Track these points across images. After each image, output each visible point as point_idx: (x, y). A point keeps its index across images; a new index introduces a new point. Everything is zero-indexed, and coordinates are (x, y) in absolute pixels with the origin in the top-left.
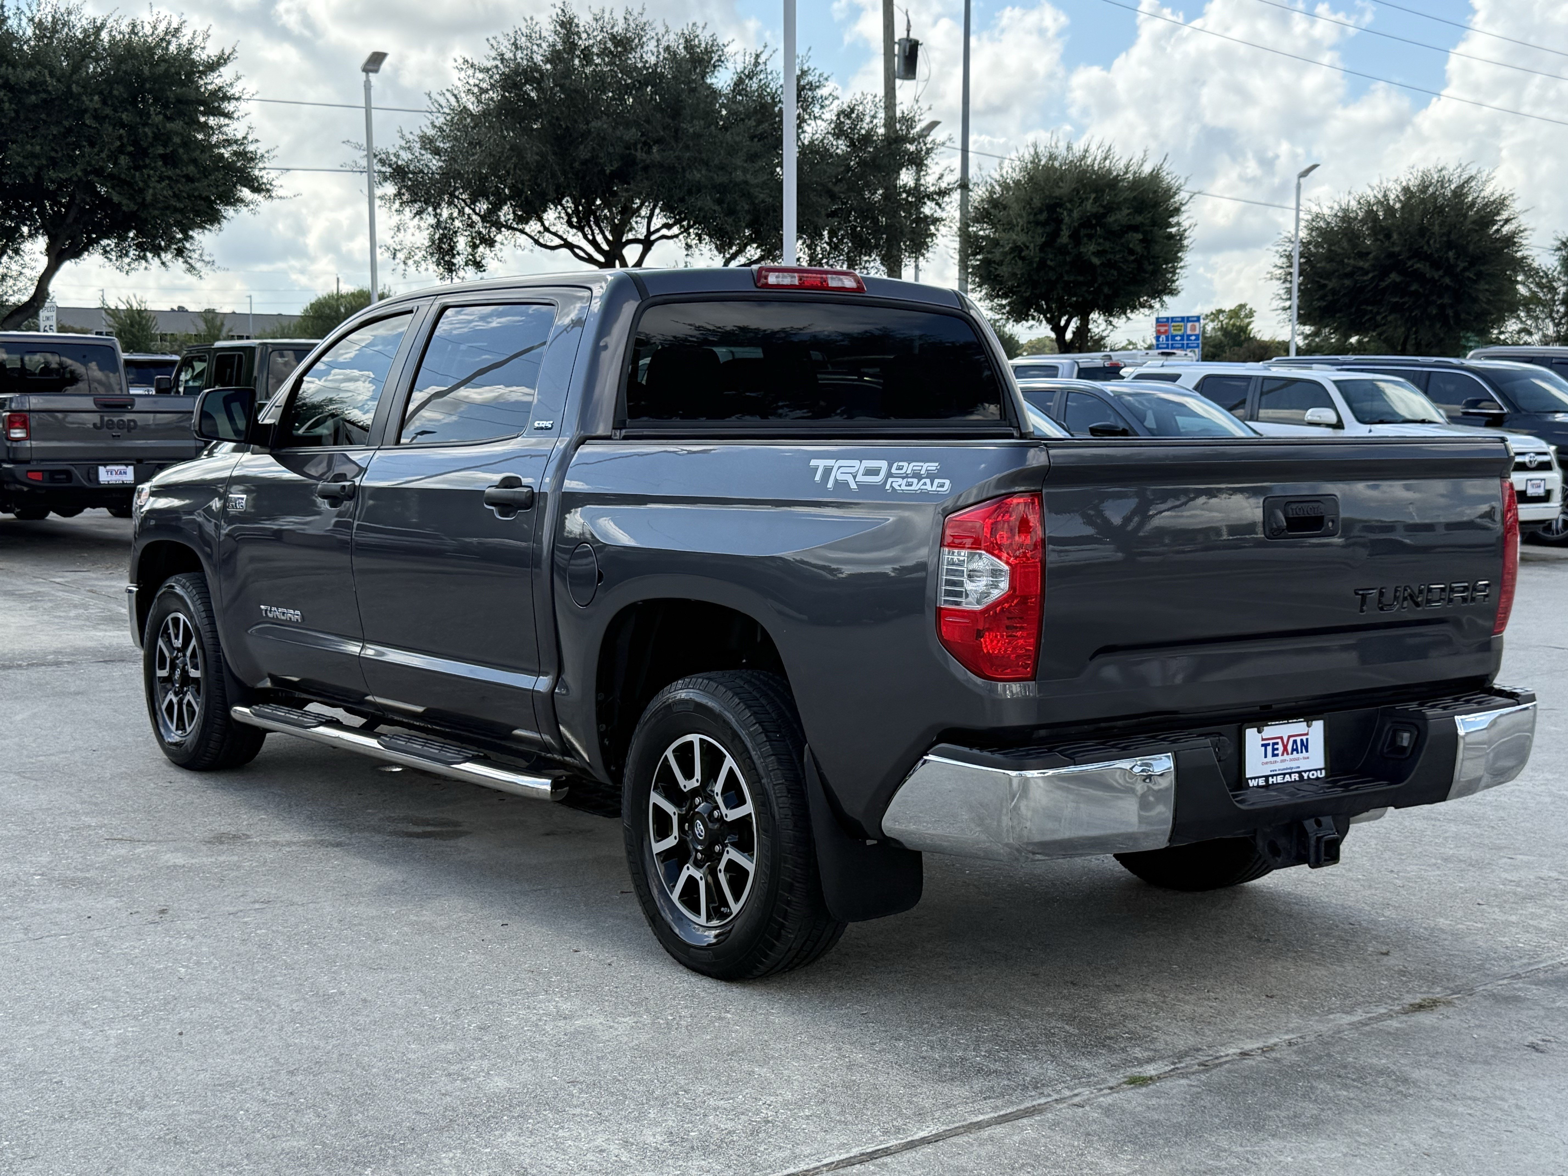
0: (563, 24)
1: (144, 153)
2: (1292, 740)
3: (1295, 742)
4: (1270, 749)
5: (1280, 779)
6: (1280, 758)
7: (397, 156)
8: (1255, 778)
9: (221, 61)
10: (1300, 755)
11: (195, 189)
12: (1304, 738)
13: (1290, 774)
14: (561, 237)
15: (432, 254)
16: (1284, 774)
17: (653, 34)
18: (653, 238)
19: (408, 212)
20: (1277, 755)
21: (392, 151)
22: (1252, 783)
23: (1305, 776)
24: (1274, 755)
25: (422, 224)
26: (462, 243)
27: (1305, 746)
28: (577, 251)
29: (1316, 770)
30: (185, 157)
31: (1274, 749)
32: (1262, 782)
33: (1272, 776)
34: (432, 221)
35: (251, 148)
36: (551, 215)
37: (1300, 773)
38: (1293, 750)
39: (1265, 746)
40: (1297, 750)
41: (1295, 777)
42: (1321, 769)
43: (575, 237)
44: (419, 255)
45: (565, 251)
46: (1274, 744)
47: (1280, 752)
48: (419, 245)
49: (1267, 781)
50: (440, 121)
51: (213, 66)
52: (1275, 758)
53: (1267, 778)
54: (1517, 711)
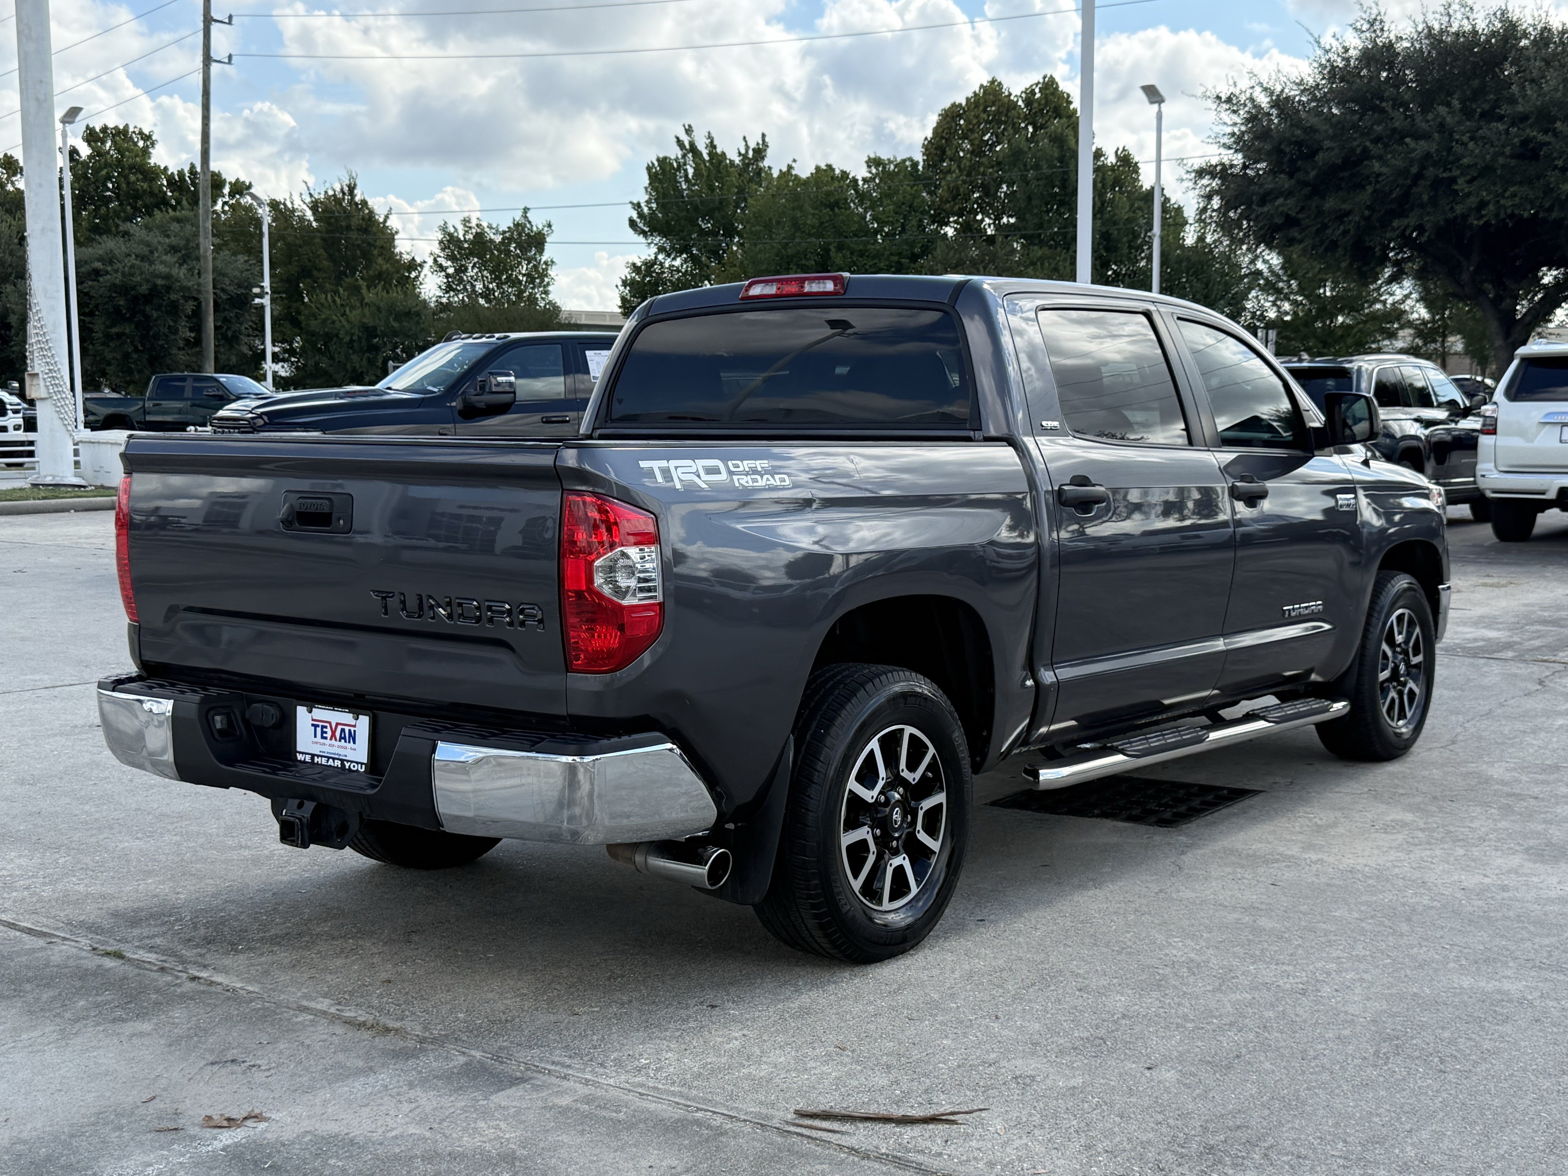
2: (340, 728)
3: (343, 730)
4: (319, 730)
5: (324, 761)
6: (328, 742)
8: (303, 753)
10: (347, 744)
12: (352, 729)
13: (334, 759)
16: (329, 758)
20: (326, 738)
22: (300, 757)
23: (347, 765)
24: (323, 737)
27: (353, 738)
29: (357, 763)
31: (323, 732)
32: (308, 758)
33: (318, 756)
37: (342, 761)
38: (341, 738)
39: (316, 726)
40: (345, 738)
41: (338, 763)
42: (362, 764)
46: (323, 727)
47: (329, 735)
49: (312, 759)
52: (324, 741)
53: (313, 756)
54: (522, 757)
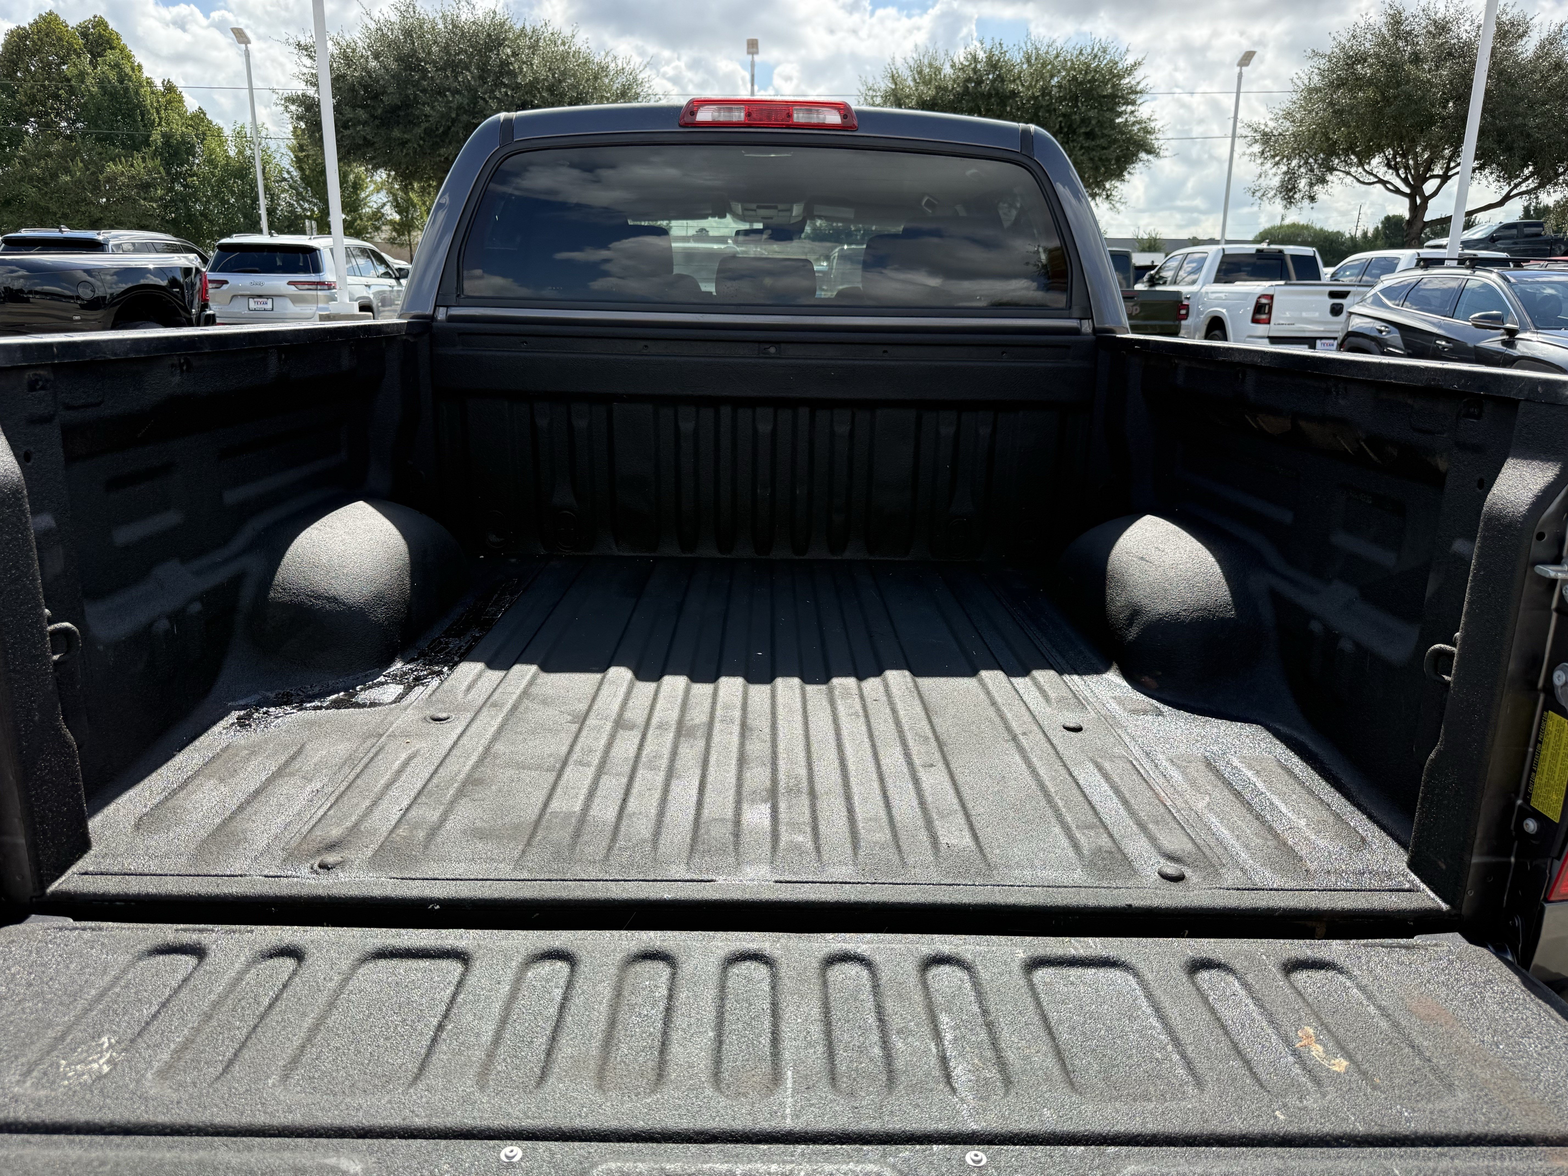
0: (1393, 16)
1: (1074, 132)
7: (1266, 125)
9: (1136, 65)
11: (1105, 154)
14: (1376, 176)
15: (1281, 193)
17: (1469, 16)
18: (1450, 173)
19: (1269, 164)
21: (1263, 122)
25: (1279, 172)
26: (1303, 184)
28: (1388, 186)
30: (1099, 133)
34: (1285, 168)
35: (1153, 125)
36: (1375, 161)
43: (1390, 176)
44: (1272, 193)
45: (1379, 186)
48: (1272, 186)
50: (1295, 97)
51: (1130, 71)
